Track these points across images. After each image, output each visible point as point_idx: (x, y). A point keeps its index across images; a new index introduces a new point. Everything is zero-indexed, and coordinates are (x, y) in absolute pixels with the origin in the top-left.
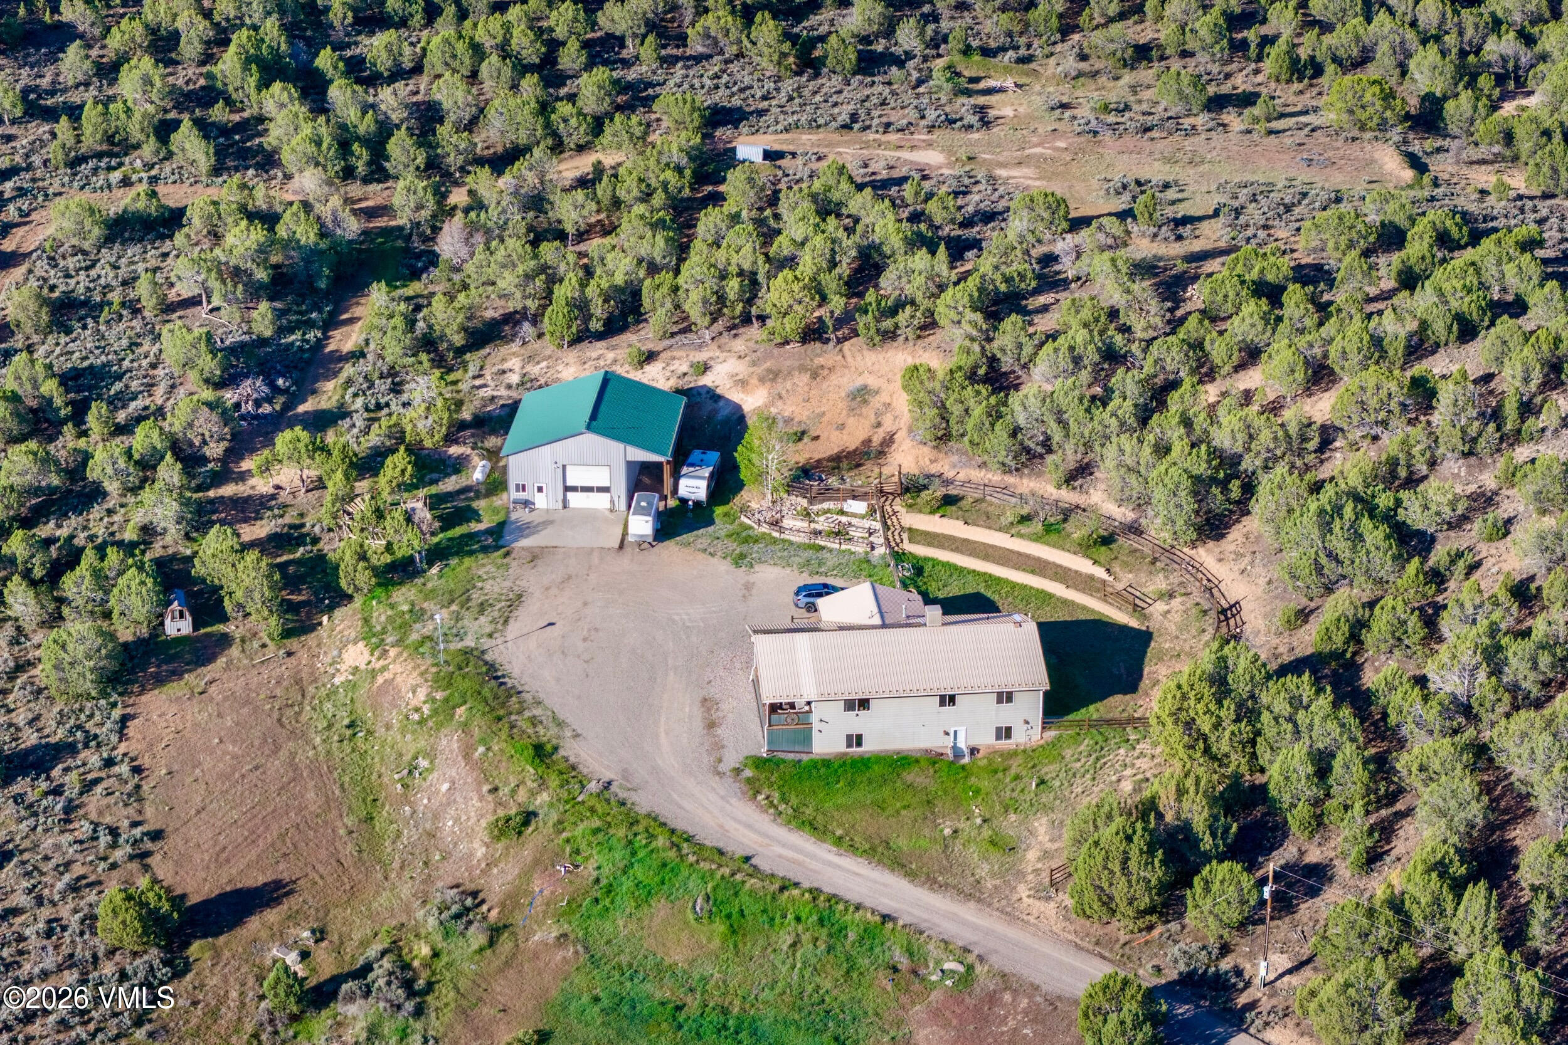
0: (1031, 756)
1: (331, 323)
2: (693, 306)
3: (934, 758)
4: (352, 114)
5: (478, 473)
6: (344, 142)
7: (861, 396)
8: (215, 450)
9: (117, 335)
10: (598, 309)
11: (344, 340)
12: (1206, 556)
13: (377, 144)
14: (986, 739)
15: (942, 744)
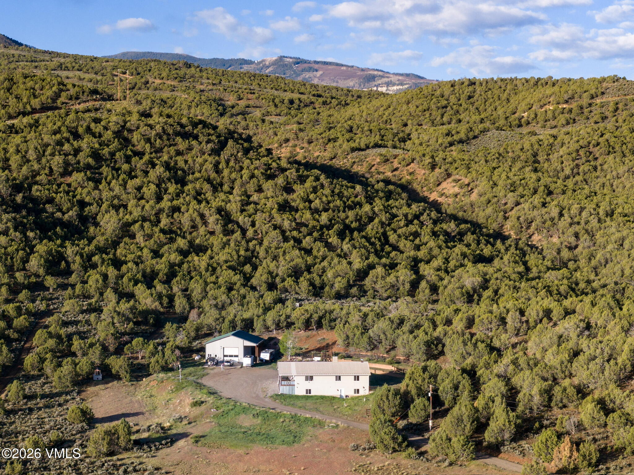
0: (365, 396)
3: (334, 398)
5: (197, 357)
6: (160, 296)
7: (322, 340)
14: (351, 394)
15: (336, 394)
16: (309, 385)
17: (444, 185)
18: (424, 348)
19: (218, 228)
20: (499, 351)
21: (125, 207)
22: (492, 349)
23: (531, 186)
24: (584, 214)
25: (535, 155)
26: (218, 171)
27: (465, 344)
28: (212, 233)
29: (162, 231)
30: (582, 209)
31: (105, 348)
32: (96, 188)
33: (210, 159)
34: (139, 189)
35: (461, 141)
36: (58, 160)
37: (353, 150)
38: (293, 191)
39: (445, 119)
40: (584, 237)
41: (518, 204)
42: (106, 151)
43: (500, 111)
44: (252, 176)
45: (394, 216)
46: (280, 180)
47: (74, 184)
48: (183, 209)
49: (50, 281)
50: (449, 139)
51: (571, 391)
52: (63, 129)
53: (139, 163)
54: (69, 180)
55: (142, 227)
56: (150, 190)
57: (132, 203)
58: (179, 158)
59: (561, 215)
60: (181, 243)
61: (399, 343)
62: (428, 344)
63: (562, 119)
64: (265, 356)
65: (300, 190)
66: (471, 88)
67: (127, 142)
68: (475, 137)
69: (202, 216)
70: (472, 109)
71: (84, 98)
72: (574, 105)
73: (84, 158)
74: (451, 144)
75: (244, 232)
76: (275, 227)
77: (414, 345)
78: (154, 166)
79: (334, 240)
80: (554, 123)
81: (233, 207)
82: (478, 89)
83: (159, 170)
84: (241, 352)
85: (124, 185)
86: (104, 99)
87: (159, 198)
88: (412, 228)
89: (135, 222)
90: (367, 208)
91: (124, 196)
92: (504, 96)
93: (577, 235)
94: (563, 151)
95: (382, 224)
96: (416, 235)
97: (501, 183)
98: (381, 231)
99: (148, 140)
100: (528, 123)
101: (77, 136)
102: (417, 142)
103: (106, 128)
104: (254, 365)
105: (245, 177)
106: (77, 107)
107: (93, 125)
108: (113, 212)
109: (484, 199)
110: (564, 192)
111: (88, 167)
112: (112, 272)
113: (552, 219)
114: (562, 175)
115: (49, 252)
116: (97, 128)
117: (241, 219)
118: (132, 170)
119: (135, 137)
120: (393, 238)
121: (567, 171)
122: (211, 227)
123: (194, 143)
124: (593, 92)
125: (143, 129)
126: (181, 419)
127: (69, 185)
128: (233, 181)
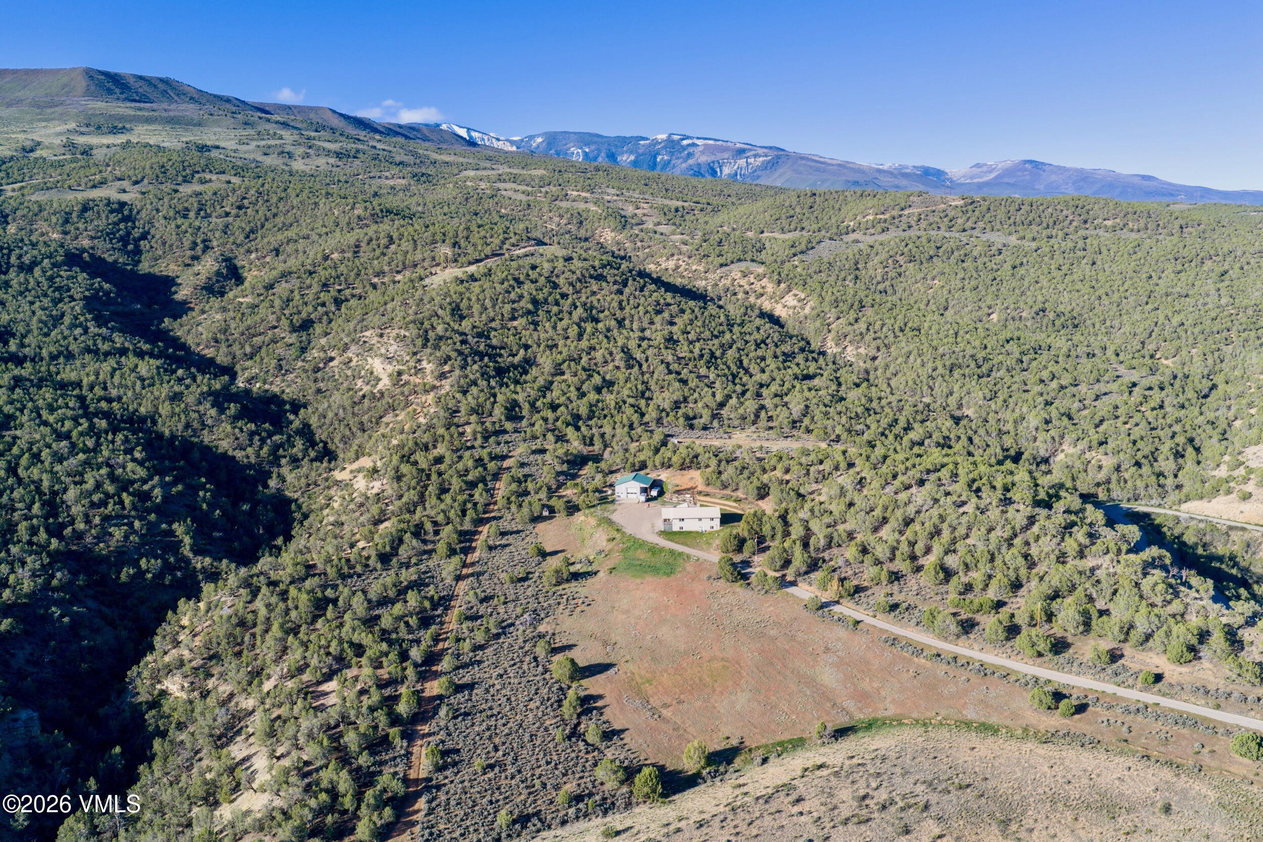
0: (717, 532)
1: (580, 469)
2: (657, 464)
3: (697, 532)
4: (586, 433)
5: (610, 492)
6: (584, 437)
7: (692, 479)
8: (554, 487)
9: (534, 469)
10: (637, 465)
11: (581, 472)
12: (760, 503)
13: (592, 439)
14: (708, 529)
15: (699, 530)
16: (682, 524)
17: (787, 298)
18: (756, 492)
19: (622, 364)
20: (803, 496)
21: (556, 346)
22: (799, 495)
23: (850, 301)
24: (884, 329)
25: (856, 263)
26: (622, 308)
27: (782, 492)
28: (618, 368)
29: (584, 369)
30: (883, 325)
31: (549, 488)
32: (536, 330)
33: (616, 297)
34: (565, 330)
35: (802, 252)
36: (508, 307)
37: (722, 265)
38: (675, 324)
39: (792, 227)
40: (883, 350)
41: (838, 318)
42: (540, 297)
43: (833, 220)
44: (647, 312)
45: (747, 342)
46: (666, 315)
47: (520, 328)
48: (598, 347)
49: (509, 426)
50: (793, 250)
51: (844, 536)
52: (510, 277)
53: (566, 304)
54: (515, 323)
55: (569, 366)
56: (573, 331)
57: (561, 343)
58: (593, 298)
59: (868, 329)
60: (597, 380)
61: (741, 485)
62: (758, 488)
63: (878, 228)
64: (654, 493)
65: (680, 322)
66: (812, 200)
67: (555, 286)
68: (813, 248)
69: (611, 354)
70: (813, 218)
71: (522, 245)
72: (887, 216)
73: (526, 304)
74: (795, 255)
75: (640, 366)
76: (662, 361)
77: (750, 487)
78: (576, 308)
79: (703, 371)
80: (872, 231)
81: (632, 344)
82: (818, 199)
83: (580, 310)
84: (638, 491)
85: (554, 328)
86: (537, 245)
87: (580, 336)
88: (760, 353)
89: (564, 361)
90: (728, 336)
91: (555, 337)
92: (837, 206)
93: (878, 349)
94: (877, 260)
95: (739, 349)
96: (763, 359)
97: (827, 299)
98: (737, 356)
99: (571, 284)
100: (854, 231)
101: (519, 283)
102: (770, 252)
103: (540, 275)
104: (648, 500)
105: (641, 313)
106: (518, 252)
107: (530, 272)
108: (548, 352)
109: (815, 312)
110: (873, 306)
111: (529, 312)
112: (550, 415)
113: (861, 334)
114: (874, 282)
115: (507, 400)
116: (533, 275)
117: (638, 355)
118: (561, 312)
119: (561, 281)
120: (745, 362)
121: (879, 278)
122: (617, 363)
123: (604, 284)
124: (903, 205)
125: (567, 274)
126: (600, 552)
127: (515, 328)
128: (632, 316)
